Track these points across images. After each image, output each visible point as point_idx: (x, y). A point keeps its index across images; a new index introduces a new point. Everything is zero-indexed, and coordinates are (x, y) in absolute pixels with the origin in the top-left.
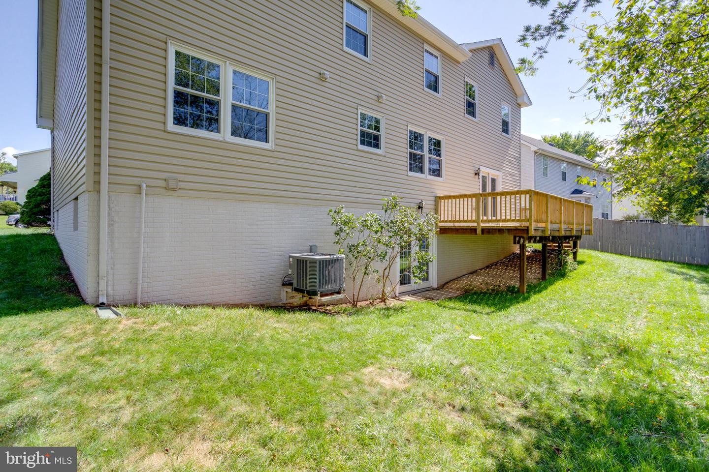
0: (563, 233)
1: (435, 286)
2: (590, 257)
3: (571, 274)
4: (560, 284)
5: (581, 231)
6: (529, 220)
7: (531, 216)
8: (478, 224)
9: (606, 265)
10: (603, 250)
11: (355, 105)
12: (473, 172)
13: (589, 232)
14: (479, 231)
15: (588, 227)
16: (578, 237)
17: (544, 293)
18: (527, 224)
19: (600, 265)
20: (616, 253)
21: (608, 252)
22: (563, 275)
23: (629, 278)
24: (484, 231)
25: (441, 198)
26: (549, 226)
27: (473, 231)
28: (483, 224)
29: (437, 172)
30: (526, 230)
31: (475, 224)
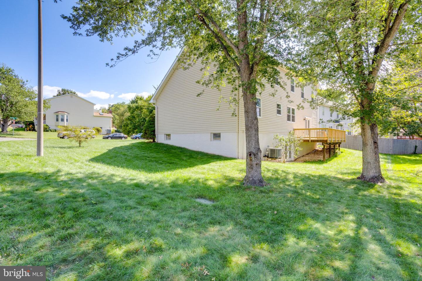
0: (336, 142)
1: (293, 160)
2: (345, 150)
3: (339, 156)
4: (335, 159)
5: (342, 141)
6: (328, 138)
7: (328, 136)
8: (310, 139)
9: (351, 153)
10: (349, 148)
11: (276, 102)
12: (303, 119)
13: (344, 141)
14: (310, 141)
15: (344, 139)
16: (340, 143)
17: (331, 161)
18: (327, 139)
19: (348, 153)
20: (354, 149)
21: (351, 149)
22: (336, 156)
23: (358, 157)
24: (311, 141)
25: (295, 129)
26: (333, 139)
27: (308, 141)
28: (311, 139)
29: (293, 120)
30: (327, 141)
31: (308, 139)
